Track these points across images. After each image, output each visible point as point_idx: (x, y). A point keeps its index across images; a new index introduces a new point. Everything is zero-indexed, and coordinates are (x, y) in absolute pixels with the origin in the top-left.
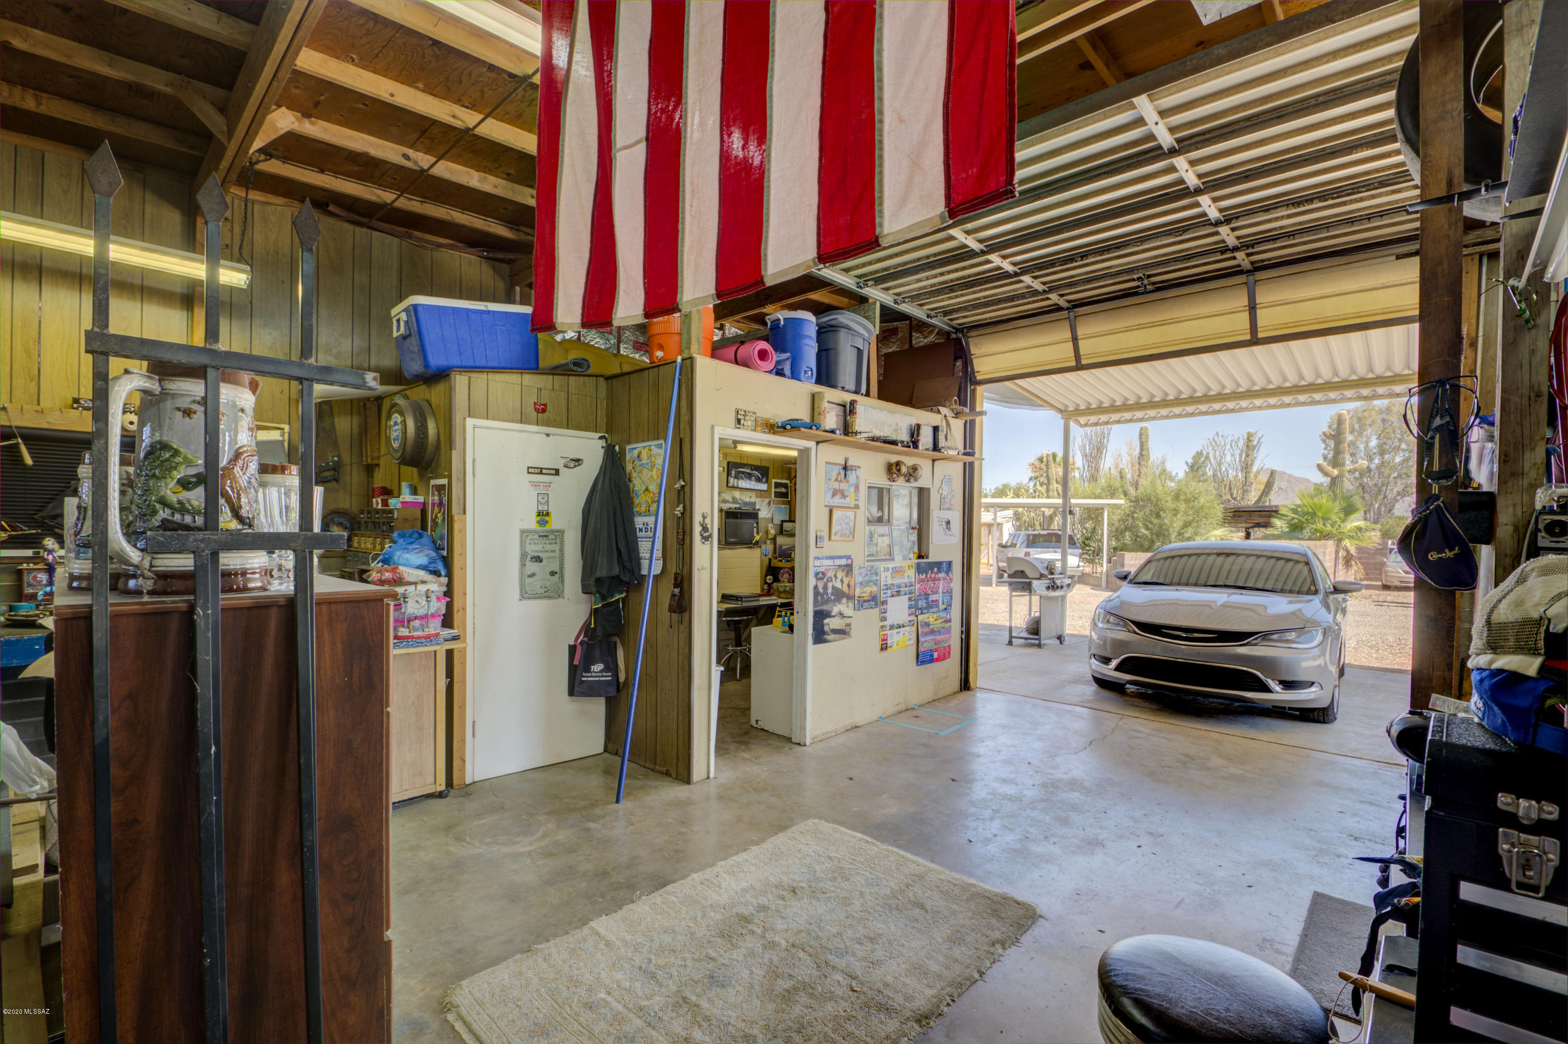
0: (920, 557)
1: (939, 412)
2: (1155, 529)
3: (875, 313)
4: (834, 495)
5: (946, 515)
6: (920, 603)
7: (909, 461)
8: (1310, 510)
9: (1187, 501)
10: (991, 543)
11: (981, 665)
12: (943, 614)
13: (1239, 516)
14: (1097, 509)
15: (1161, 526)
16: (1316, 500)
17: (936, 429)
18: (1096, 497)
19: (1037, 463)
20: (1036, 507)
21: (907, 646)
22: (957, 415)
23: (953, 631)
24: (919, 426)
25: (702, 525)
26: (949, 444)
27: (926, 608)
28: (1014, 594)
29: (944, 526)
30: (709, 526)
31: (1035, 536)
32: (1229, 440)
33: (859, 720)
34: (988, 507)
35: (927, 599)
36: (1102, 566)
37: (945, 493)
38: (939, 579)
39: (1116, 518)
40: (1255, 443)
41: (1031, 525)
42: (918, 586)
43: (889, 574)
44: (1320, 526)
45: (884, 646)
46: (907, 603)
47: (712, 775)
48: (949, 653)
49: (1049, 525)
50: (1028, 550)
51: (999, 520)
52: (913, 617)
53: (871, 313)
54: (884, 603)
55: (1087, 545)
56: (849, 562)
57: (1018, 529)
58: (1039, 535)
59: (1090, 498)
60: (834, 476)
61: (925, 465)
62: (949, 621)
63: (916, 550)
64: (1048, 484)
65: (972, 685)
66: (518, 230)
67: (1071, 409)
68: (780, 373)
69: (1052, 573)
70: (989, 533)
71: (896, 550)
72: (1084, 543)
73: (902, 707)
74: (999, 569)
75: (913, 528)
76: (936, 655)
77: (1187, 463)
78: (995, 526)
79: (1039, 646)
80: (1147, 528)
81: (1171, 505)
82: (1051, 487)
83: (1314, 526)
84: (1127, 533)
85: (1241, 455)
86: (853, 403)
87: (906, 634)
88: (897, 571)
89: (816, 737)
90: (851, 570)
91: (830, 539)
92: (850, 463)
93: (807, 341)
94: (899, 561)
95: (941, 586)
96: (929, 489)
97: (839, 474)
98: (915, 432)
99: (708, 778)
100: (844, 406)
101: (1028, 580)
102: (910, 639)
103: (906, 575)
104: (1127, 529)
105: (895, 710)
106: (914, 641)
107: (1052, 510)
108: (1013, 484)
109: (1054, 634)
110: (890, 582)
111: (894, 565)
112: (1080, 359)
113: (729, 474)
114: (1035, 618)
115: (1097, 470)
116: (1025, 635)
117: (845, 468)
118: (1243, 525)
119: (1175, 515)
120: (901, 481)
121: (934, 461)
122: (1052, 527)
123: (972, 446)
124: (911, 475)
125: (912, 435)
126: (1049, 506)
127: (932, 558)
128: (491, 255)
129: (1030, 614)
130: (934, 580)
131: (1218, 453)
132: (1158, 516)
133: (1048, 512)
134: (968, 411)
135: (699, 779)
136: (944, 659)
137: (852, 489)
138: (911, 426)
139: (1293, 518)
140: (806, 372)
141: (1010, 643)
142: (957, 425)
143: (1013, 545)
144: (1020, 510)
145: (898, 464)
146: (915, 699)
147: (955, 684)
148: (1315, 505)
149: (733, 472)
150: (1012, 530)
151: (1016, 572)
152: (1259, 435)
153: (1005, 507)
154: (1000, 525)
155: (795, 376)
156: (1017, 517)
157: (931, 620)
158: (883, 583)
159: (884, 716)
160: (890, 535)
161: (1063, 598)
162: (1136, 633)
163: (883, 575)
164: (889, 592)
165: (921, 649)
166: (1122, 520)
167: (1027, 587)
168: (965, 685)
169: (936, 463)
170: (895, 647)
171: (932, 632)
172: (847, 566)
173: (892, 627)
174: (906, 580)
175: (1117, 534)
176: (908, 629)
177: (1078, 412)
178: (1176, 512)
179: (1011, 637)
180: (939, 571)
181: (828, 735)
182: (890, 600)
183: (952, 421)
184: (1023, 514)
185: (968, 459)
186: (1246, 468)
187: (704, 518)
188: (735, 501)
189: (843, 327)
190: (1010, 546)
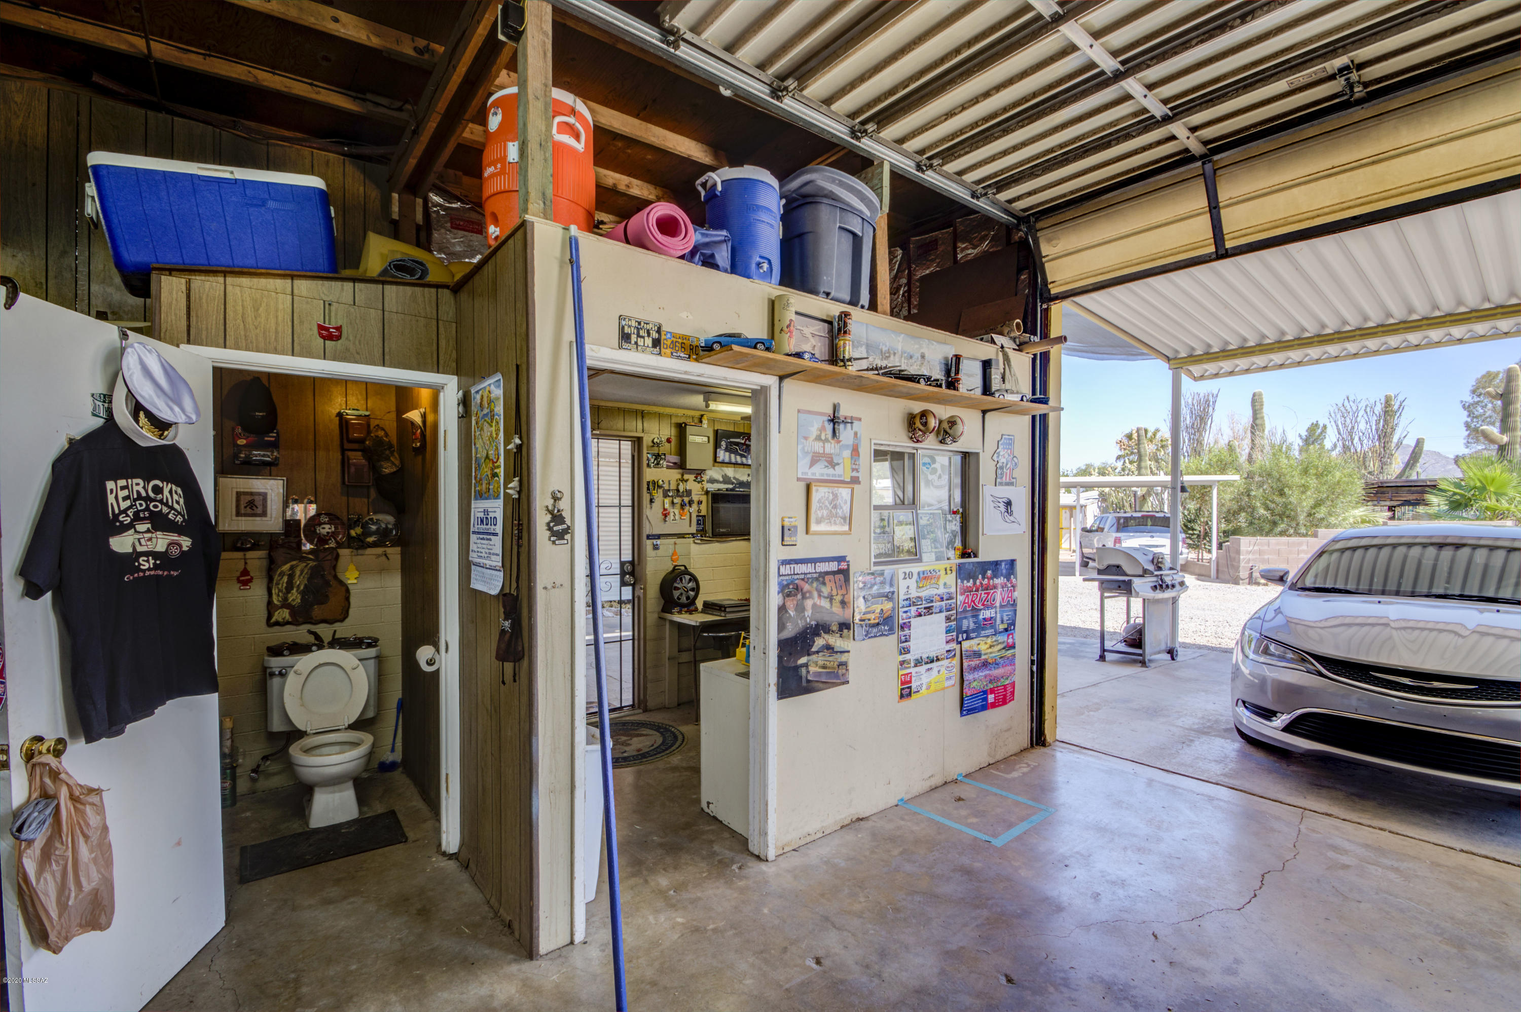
0: (965, 554)
1: (993, 342)
2: (1278, 510)
3: (881, 179)
4: (813, 463)
5: (1005, 492)
6: (965, 622)
7: (943, 412)
8: (1478, 484)
9: (1319, 476)
10: (1073, 527)
11: (1063, 695)
12: (1002, 638)
13: (1383, 493)
14: (1204, 487)
15: (1285, 505)
16: (1486, 471)
17: (987, 365)
18: (1202, 473)
19: (1125, 441)
20: (1129, 485)
21: (943, 689)
22: (1021, 347)
23: (1017, 661)
24: (958, 358)
25: (551, 512)
26: (1008, 386)
27: (974, 631)
28: (1106, 594)
29: (1003, 509)
30: (566, 514)
31: (1126, 519)
32: (1362, 405)
33: (864, 808)
34: (1069, 487)
35: (976, 616)
36: (1210, 551)
37: (1004, 460)
38: (995, 587)
39: (1228, 497)
40: (1396, 407)
41: (1119, 507)
42: (961, 598)
43: (912, 583)
44: (1492, 503)
45: (906, 692)
46: (943, 625)
47: (579, 937)
48: (1013, 693)
49: (1142, 506)
50: (1119, 535)
51: (1082, 502)
52: (953, 645)
53: (875, 181)
54: (905, 626)
55: (1189, 529)
56: (843, 566)
57: (1104, 510)
58: (1132, 518)
59: (1194, 474)
60: (814, 431)
61: (969, 421)
62: (1013, 647)
63: (958, 544)
64: (1140, 459)
65: (1049, 739)
66: (364, 100)
67: (1183, 355)
68: (709, 262)
69: (1160, 569)
70: (1071, 516)
71: (926, 544)
72: (1186, 526)
73: (938, 781)
74: (1083, 555)
75: (954, 513)
76: (991, 698)
77: (1300, 436)
78: (1078, 508)
79: (1143, 663)
80: (1267, 508)
81: (1297, 480)
82: (1143, 464)
83: (1485, 504)
84: (1243, 514)
85: (1377, 423)
86: (844, 316)
87: (943, 670)
88: (925, 578)
89: (787, 845)
90: (847, 580)
91: (807, 532)
92: (843, 412)
93: (763, 216)
94: (929, 561)
95: (999, 596)
96: (978, 454)
97: (823, 429)
98: (952, 367)
99: (572, 943)
100: (830, 323)
101: (1126, 578)
102: (948, 679)
103: (941, 583)
104: (1241, 509)
105: (926, 785)
106: (955, 680)
107: (1145, 490)
108: (1097, 463)
109: (1163, 647)
110: (914, 594)
111: (921, 569)
112: (1223, 240)
113: (717, 446)
114: (1135, 625)
115: (1200, 442)
116: (1122, 647)
117: (834, 420)
118: (1389, 503)
119: (1303, 493)
120: (931, 441)
121: (984, 412)
122: (1146, 508)
123: (1044, 389)
124: (946, 432)
125: (948, 372)
126: (1140, 485)
127: (985, 555)
128: (354, 151)
129: (1128, 622)
130: (987, 588)
131: (1348, 421)
132: (1282, 493)
133: (1140, 492)
134: (1037, 339)
135: (553, 947)
136: (1004, 702)
137: (847, 453)
138: (946, 359)
139: (1455, 494)
140: (759, 265)
141: (1102, 658)
142: (1021, 363)
143: (1101, 530)
144: (1107, 490)
145: (924, 414)
146: (959, 766)
147: (1024, 738)
148: (1486, 477)
149: (723, 443)
150: (1097, 512)
151: (1109, 566)
152: (1400, 398)
153: (1088, 487)
154: (1083, 507)
155: (737, 267)
156: (1103, 497)
157: (983, 647)
158: (902, 597)
159: (906, 797)
160: (915, 522)
161: (1175, 601)
162: (1321, 674)
163: (903, 585)
164: (913, 609)
165: (967, 692)
166: (1237, 500)
167: (1125, 588)
168: (1038, 738)
169: (988, 415)
170: (924, 691)
171: (985, 664)
172: (840, 571)
173: (918, 663)
174: (942, 591)
175: (1229, 515)
176: (945, 663)
177: (1193, 359)
178: (1304, 488)
179: (1104, 650)
180: (995, 576)
181: (809, 839)
182: (915, 622)
183: (1013, 355)
184: (1110, 494)
185: (1040, 409)
186: (1384, 435)
187: (556, 499)
188: (726, 480)
189: (826, 196)
190: (1097, 531)
